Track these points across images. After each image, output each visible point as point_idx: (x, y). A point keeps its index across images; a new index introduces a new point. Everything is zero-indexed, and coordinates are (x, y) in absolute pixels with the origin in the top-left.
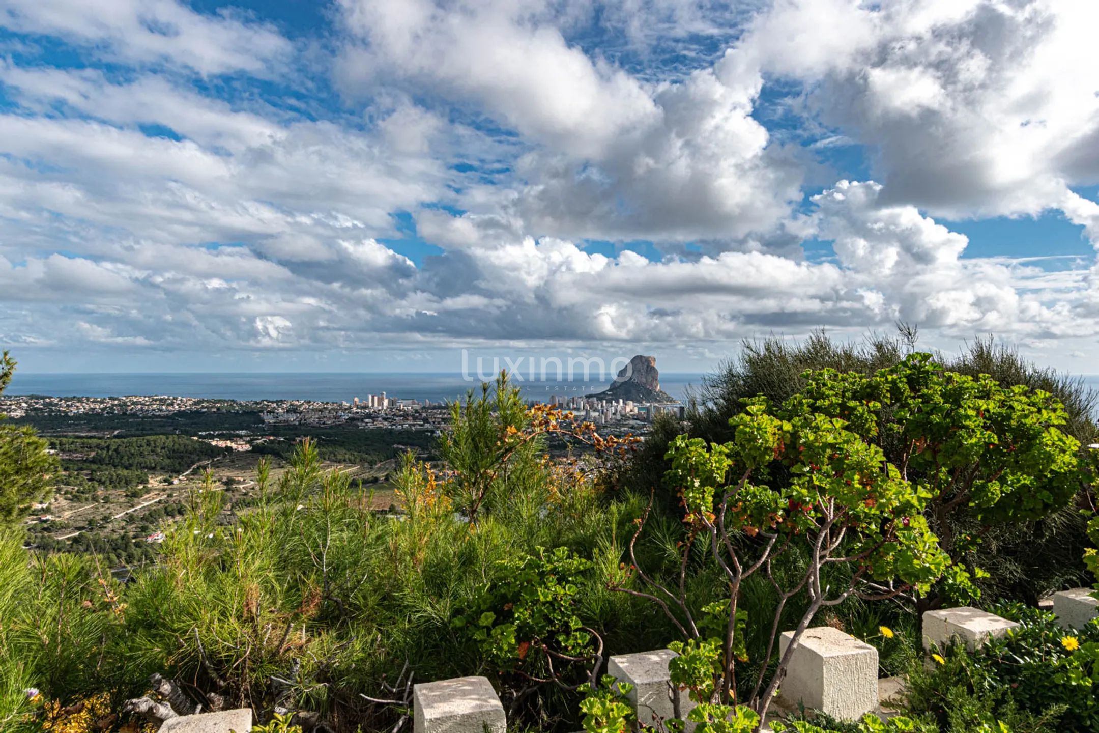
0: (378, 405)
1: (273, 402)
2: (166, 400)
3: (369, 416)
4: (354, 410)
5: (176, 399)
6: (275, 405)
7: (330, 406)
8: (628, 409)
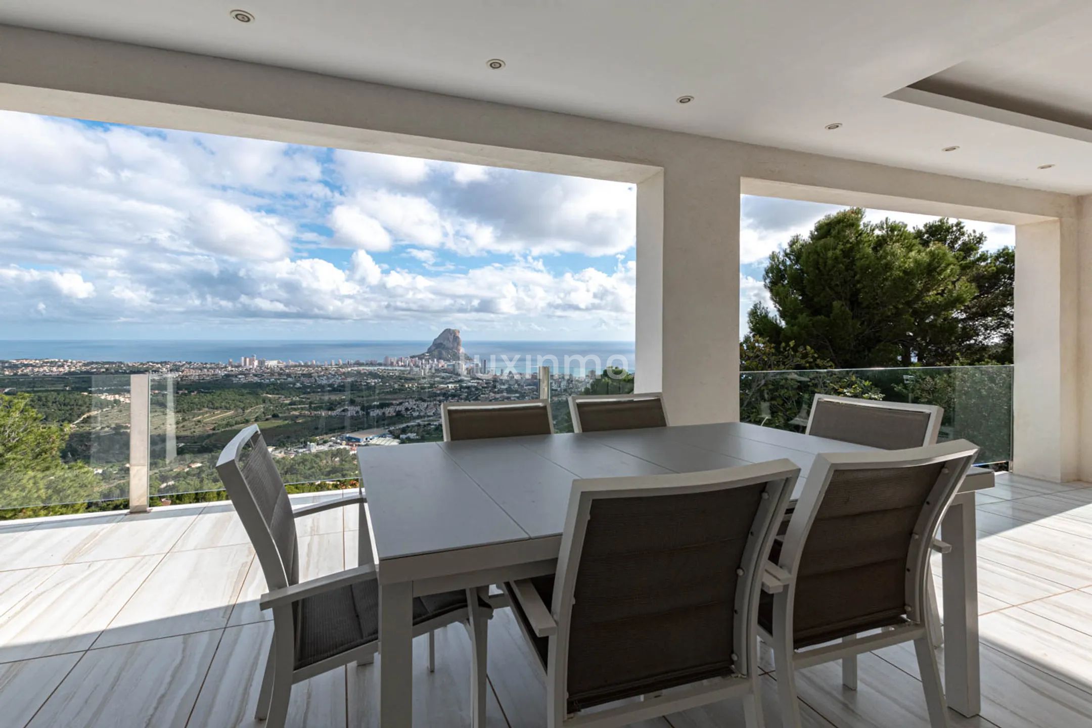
0: (250, 365)
1: (157, 363)
2: (56, 362)
3: (242, 373)
4: (230, 368)
5: (67, 362)
6: (159, 365)
7: (208, 366)
8: (440, 366)
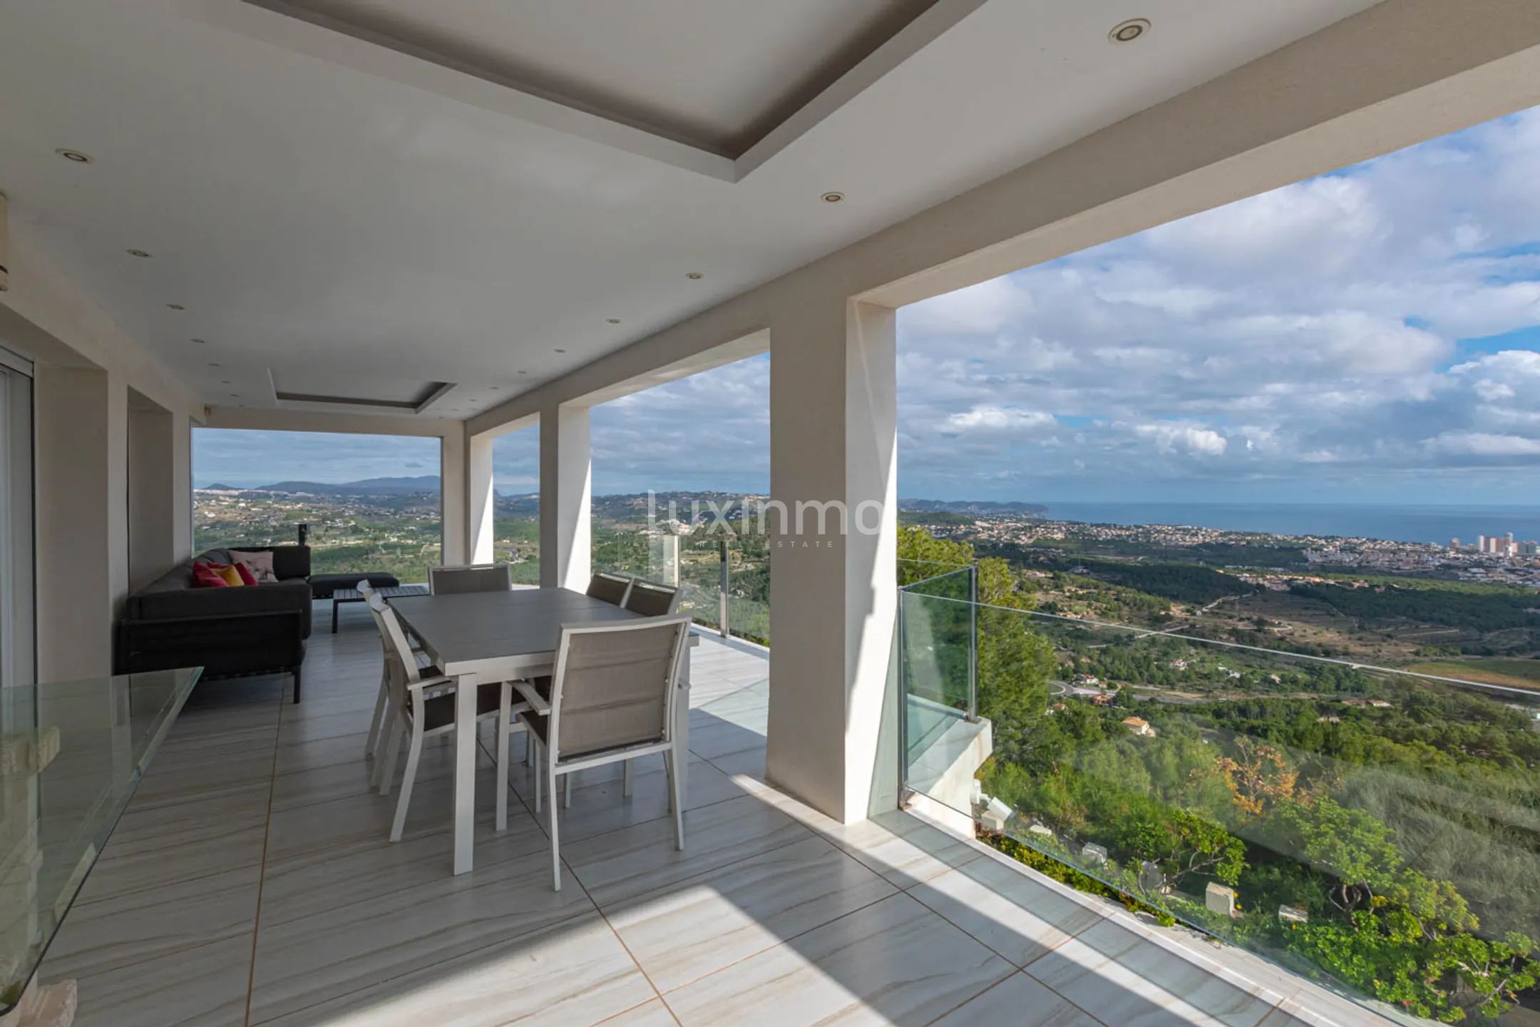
0: (1498, 549)
1: (1320, 538)
3: (1479, 564)
4: (1452, 554)
6: (1323, 542)
7: (1408, 547)
